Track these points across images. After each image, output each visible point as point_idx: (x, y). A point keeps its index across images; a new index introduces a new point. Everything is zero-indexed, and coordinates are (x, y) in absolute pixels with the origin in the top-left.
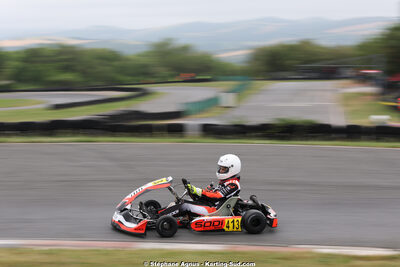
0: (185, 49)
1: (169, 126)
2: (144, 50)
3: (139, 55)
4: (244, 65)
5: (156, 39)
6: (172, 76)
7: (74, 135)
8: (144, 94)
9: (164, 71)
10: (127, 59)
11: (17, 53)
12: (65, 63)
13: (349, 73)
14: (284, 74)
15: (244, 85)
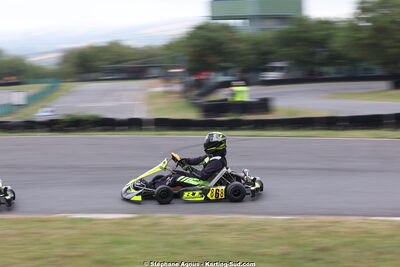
14: (93, 75)
15: (53, 87)
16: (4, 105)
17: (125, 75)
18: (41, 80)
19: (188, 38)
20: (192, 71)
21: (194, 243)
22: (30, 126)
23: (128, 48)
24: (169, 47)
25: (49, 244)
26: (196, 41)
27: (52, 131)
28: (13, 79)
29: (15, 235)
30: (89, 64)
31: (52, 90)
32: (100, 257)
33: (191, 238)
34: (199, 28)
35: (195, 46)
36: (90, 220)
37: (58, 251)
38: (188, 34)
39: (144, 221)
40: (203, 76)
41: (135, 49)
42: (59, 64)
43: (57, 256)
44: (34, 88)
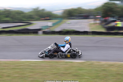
0: (43, 10)
2: (31, 10)
3: (29, 12)
6: (40, 18)
8: (30, 24)
9: (37, 17)
10: (26, 14)
12: (7, 15)
13: (92, 17)
14: (73, 17)
15: (60, 21)
16: (45, 26)
17: (83, 18)
18: (57, 19)
19: (102, 7)
20: (103, 17)
21: (104, 70)
22: (54, 33)
23: (84, 9)
24: (96, 9)
25: (59, 69)
26: (104, 8)
27: (60, 34)
28: (48, 18)
29: (49, 66)
30: (72, 14)
31: (60, 22)
32: (75, 74)
33: (103, 69)
34: (106, 4)
35: (104, 9)
36: (72, 62)
37: (62, 72)
38: (102, 5)
39: (89, 63)
40: (107, 18)
41: (86, 10)
42: (62, 14)
43: (61, 73)
44: (55, 21)
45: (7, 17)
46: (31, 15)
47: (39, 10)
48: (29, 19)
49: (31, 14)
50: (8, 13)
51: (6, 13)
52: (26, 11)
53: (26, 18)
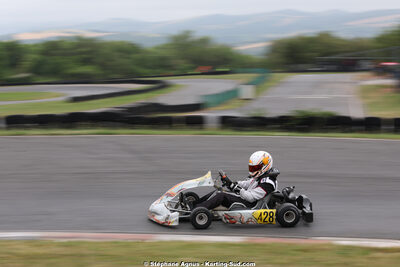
0: (204, 41)
1: (188, 118)
2: (164, 42)
3: (157, 48)
4: (263, 57)
5: (175, 32)
6: (193, 68)
7: (93, 127)
8: (163, 86)
9: (183, 64)
10: (147, 52)
11: (35, 45)
12: (84, 56)
13: (367, 65)
18: (249, 70)
45: (86, 62)
46: (163, 59)
47: (190, 39)
48: (158, 71)
49: (164, 53)
50: (89, 49)
51: (84, 50)
52: (148, 45)
53: (149, 68)
